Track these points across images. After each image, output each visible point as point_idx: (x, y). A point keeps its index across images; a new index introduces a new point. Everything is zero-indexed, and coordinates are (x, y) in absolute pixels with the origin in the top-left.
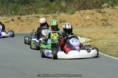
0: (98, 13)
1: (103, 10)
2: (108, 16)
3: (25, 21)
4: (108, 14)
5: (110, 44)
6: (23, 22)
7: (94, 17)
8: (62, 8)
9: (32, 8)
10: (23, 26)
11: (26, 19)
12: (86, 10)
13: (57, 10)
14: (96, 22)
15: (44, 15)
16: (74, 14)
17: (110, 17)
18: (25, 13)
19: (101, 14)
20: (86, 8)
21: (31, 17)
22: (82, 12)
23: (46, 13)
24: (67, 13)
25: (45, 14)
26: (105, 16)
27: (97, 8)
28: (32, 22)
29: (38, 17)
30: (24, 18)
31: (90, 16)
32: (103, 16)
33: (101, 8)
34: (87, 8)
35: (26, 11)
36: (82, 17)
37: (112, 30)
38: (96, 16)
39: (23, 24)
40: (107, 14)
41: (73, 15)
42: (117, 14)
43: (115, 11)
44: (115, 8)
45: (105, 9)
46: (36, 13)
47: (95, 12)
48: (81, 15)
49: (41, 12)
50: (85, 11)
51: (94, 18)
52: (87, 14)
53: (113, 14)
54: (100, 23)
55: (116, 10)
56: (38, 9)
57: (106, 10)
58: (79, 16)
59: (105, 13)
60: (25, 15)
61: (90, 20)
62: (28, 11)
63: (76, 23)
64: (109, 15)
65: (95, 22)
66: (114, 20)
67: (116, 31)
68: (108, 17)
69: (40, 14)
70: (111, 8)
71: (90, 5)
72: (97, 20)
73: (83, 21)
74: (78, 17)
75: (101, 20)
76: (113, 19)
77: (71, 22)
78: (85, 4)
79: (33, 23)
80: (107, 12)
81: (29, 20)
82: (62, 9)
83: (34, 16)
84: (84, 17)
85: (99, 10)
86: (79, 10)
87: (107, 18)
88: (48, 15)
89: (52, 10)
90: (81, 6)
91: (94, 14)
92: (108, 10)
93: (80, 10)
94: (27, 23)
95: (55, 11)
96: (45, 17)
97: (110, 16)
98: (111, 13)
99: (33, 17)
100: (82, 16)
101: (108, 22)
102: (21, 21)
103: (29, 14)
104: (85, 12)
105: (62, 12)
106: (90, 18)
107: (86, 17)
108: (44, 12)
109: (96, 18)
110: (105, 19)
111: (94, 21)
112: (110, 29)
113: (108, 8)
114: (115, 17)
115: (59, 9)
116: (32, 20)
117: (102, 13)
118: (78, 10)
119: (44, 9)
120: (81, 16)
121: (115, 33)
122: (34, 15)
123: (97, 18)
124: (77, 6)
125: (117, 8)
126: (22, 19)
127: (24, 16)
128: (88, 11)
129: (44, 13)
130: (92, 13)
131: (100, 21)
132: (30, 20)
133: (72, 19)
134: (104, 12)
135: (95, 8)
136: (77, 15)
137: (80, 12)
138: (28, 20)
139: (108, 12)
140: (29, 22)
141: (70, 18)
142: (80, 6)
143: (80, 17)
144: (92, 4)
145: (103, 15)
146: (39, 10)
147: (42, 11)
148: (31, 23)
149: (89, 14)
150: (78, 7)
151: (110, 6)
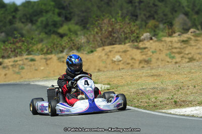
0: (135, 50)
1: (142, 44)
2: (151, 54)
3: (10, 67)
4: (151, 51)
5: (141, 91)
6: (7, 69)
7: (128, 56)
8: (73, 43)
9: (22, 45)
10: (7, 76)
11: (12, 63)
12: (115, 46)
13: (65, 46)
14: (132, 66)
15: (43, 56)
16: (95, 53)
17: (155, 56)
18: (10, 54)
19: (140, 51)
20: (114, 42)
21: (20, 60)
22: (108, 48)
23: (47, 53)
24: (82, 51)
25: (44, 54)
26: (146, 54)
27: (132, 41)
28: (23, 69)
29: (32, 60)
30: (10, 62)
31: (120, 56)
32: (143, 55)
33: (138, 41)
34: (116, 42)
35: (12, 51)
36: (108, 58)
37: (148, 72)
38: (131, 56)
39: (7, 72)
40: (149, 50)
41: (92, 54)
42: (166, 50)
43: (163, 46)
44: (162, 41)
45: (145, 42)
46: (29, 53)
47: (129, 49)
48: (106, 54)
49: (38, 52)
50: (112, 46)
51: (128, 58)
52: (116, 52)
53: (160, 50)
54: (139, 66)
55: (165, 44)
56: (32, 47)
57: (147, 44)
58: (103, 55)
59: (146, 50)
60: (11, 58)
61: (120, 61)
62: (15, 51)
63: (97, 68)
64: (153, 52)
65: (130, 65)
66: (162, 61)
67: (155, 74)
68: (151, 56)
69: (36, 55)
70: (156, 41)
71: (120, 36)
72: (133, 61)
73: (109, 64)
74: (100, 57)
75: (140, 62)
76: (160, 59)
77: (89, 66)
78: (111, 35)
79: (24, 71)
80: (149, 47)
81: (18, 66)
82: (74, 46)
83: (26, 59)
84: (111, 57)
85: (136, 44)
86: (102, 45)
87: (149, 58)
88: (49, 56)
89: (57, 47)
90: (106, 38)
91: (128, 51)
92: (151, 43)
93: (104, 46)
94: (13, 71)
95: (61, 49)
96: (45, 59)
97: (155, 54)
98: (156, 49)
99: (25, 61)
100: (108, 55)
101: (151, 64)
102: (4, 68)
103: (18, 55)
104: (113, 49)
105: (73, 50)
106: (121, 59)
107: (114, 57)
108: (43, 51)
109: (130, 58)
110: (147, 59)
111: (128, 64)
112: (147, 70)
113: (151, 41)
114: (163, 56)
115: (67, 46)
116: (23, 66)
117: (141, 49)
118: (99, 46)
119: (43, 45)
120: (106, 56)
121: (152, 76)
122: (26, 57)
123: (132, 59)
124: (99, 39)
125: (165, 41)
126: (5, 65)
127: (10, 60)
128: (118, 47)
129: (42, 53)
130: (124, 50)
131: (138, 62)
132: (20, 65)
133: (91, 62)
134: (145, 48)
135: (129, 42)
136: (100, 54)
137: (104, 49)
138: (16, 65)
139: (151, 48)
140: (17, 70)
141: (87, 60)
142: (103, 40)
143: (104, 57)
144: (124, 35)
145: (143, 53)
146: (34, 48)
147: (40, 49)
148: (20, 70)
149: (119, 52)
150: (101, 42)
151: (153, 38)
